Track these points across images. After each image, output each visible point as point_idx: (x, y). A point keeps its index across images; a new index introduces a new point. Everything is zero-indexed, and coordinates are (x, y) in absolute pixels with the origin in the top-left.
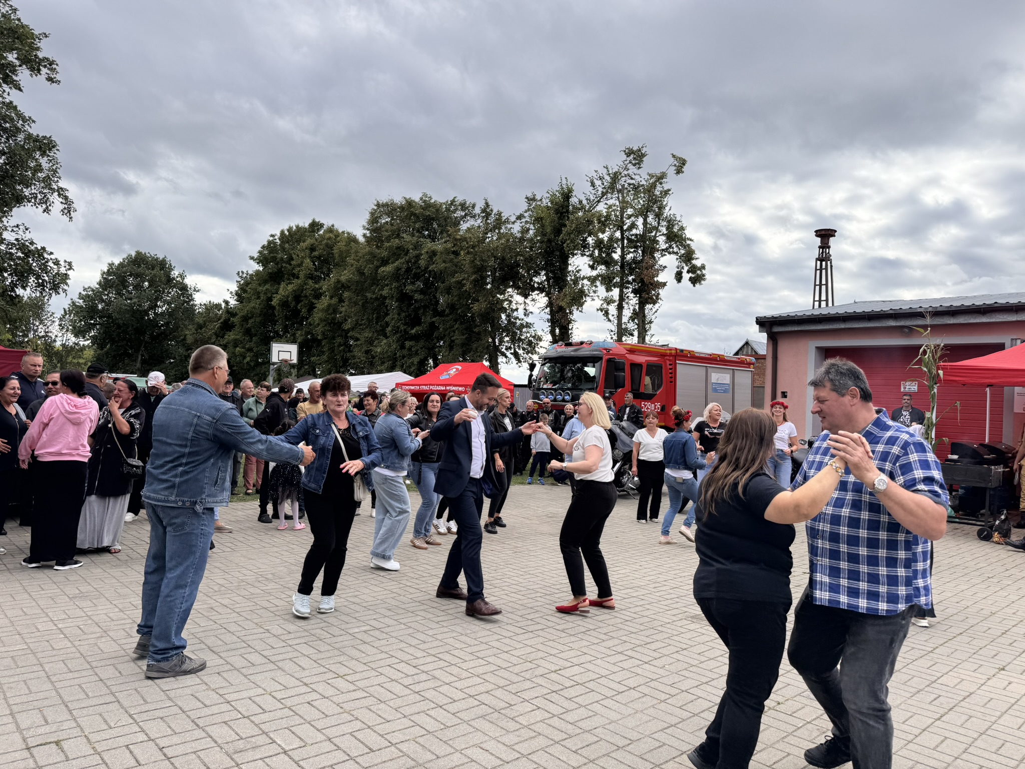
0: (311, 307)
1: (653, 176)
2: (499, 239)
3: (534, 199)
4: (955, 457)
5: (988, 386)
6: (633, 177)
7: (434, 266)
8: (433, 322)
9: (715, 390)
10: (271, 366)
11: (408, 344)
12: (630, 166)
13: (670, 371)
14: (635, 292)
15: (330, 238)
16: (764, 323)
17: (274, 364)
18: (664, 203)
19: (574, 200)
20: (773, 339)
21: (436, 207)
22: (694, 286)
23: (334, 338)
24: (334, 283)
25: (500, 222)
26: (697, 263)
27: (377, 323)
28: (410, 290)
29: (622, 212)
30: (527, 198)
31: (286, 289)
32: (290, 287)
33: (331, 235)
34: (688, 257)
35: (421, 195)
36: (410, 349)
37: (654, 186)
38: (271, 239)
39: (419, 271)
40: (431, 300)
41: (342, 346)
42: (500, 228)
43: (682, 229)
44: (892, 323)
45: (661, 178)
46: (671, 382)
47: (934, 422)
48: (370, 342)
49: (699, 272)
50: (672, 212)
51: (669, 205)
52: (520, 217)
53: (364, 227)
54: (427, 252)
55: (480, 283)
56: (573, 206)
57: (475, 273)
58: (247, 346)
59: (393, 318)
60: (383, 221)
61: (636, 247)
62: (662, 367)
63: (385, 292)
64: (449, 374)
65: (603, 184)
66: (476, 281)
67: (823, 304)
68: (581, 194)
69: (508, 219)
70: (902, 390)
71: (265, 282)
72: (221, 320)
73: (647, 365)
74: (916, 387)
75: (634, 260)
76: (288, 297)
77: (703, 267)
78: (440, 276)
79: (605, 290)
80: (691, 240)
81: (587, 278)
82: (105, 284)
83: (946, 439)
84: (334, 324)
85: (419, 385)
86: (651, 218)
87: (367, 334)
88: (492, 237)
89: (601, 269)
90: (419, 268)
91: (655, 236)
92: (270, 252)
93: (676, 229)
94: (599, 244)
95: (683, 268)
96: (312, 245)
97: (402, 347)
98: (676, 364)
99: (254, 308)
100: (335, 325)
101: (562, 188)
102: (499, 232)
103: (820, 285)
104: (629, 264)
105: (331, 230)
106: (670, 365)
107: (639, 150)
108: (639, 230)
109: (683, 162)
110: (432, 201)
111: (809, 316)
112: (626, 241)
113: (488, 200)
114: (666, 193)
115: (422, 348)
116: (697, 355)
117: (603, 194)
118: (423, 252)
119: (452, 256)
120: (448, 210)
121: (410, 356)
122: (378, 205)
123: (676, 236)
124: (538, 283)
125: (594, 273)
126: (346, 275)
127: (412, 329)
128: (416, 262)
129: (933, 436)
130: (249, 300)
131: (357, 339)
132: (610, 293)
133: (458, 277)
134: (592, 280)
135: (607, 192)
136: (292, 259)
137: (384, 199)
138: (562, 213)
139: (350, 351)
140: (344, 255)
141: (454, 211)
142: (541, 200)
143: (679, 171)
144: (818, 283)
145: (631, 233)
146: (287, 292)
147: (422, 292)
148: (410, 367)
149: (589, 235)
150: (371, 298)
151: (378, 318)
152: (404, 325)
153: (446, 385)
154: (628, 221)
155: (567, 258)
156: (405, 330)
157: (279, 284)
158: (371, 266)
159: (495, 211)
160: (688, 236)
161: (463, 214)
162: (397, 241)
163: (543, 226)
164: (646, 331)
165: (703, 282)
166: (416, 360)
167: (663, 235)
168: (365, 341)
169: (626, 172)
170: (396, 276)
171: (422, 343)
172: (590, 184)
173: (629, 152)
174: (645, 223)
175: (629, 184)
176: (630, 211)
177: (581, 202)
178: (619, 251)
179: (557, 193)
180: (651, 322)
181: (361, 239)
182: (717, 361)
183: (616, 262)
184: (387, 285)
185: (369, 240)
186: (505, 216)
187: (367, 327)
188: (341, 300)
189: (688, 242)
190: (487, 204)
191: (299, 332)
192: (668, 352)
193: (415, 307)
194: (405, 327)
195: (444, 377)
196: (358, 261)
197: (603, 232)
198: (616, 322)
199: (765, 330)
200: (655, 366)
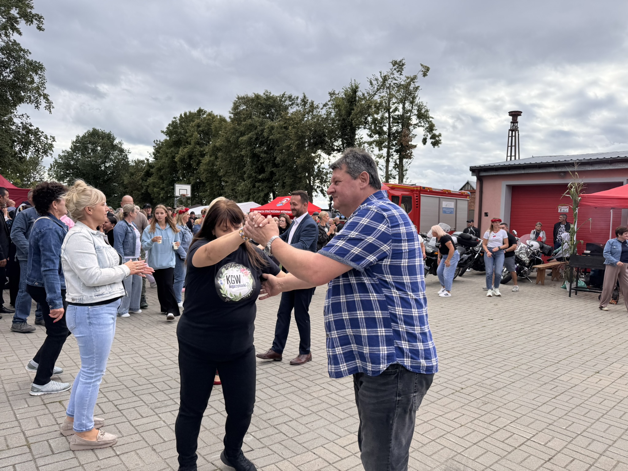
0: (199, 163)
1: (409, 78)
2: (313, 118)
3: (334, 94)
4: (589, 252)
5: (612, 208)
6: (397, 79)
7: (273, 136)
8: (272, 171)
9: (445, 212)
10: (176, 198)
11: (257, 184)
12: (395, 72)
13: (417, 200)
14: (397, 151)
15: (209, 119)
16: (475, 170)
17: (177, 197)
18: (416, 95)
19: (359, 94)
20: (480, 180)
21: (274, 99)
22: (434, 147)
23: (213, 181)
24: (212, 147)
25: (313, 107)
26: (436, 133)
27: (238, 171)
28: (258, 151)
29: (389, 101)
30: (330, 93)
31: (183, 151)
32: (186, 150)
33: (210, 117)
34: (431, 128)
35: (264, 92)
36: (258, 188)
37: (409, 84)
38: (174, 120)
39: (263, 139)
40: (271, 158)
41: (217, 186)
42: (312, 112)
43: (427, 111)
44: (554, 170)
45: (413, 79)
46: (417, 207)
47: (576, 230)
48: (234, 184)
49: (437, 138)
50: (420, 101)
51: (419, 96)
52: (325, 105)
53: (230, 112)
54: (268, 128)
55: (301, 146)
56: (359, 97)
57: (298, 140)
58: (161, 186)
59: (248, 169)
60: (242, 108)
61: (398, 123)
62: (411, 198)
63: (242, 153)
64: (282, 203)
65: (378, 83)
66: (298, 145)
67: (513, 158)
68: (364, 89)
69: (317, 105)
70: (559, 211)
71: (171, 147)
72: (145, 171)
73: (402, 197)
74: (568, 210)
75: (397, 131)
76: (184, 156)
77: (440, 135)
78: (276, 142)
79: (378, 150)
80: (432, 118)
81: (367, 142)
82: (75, 148)
83: (582, 241)
84: (213, 172)
85: (264, 210)
86: (407, 105)
87: (233, 178)
88: (308, 118)
89: (376, 137)
90: (264, 137)
91: (410, 116)
92: (174, 128)
93: (423, 111)
94: (375, 120)
95: (427, 136)
96: (198, 124)
97: (254, 187)
98: (420, 196)
99: (164, 163)
100: (213, 174)
101: (352, 86)
102: (313, 114)
103: (511, 146)
104: (394, 134)
105: (210, 114)
106: (417, 196)
107: (401, 62)
108: (400, 112)
109: (428, 69)
110: (271, 95)
111: (502, 165)
112: (391, 119)
113: (305, 94)
114: (417, 88)
115: (265, 187)
116: (433, 190)
117: (378, 90)
118: (266, 128)
119: (284, 130)
120: (281, 100)
121: (259, 192)
122: (238, 98)
123: (423, 115)
124: (337, 146)
125: (372, 139)
126: (219, 142)
127: (260, 175)
128: (261, 134)
129: (575, 239)
130: (161, 158)
131: (227, 182)
132: (381, 152)
133: (287, 143)
134: (370, 144)
135: (380, 88)
136: (187, 132)
137: (242, 95)
138: (351, 102)
139: (222, 189)
140: (217, 130)
141: (285, 102)
142: (338, 94)
143: (425, 75)
144: (510, 145)
145: (395, 114)
146: (184, 153)
147: (265, 152)
148: (258, 198)
149: (369, 116)
150: (234, 157)
151: (239, 168)
152: (255, 173)
153: (280, 210)
154: (393, 106)
155: (355, 130)
156: (255, 176)
157: (179, 148)
158: (234, 136)
159: (310, 101)
160: (430, 116)
161: (291, 103)
162: (250, 120)
163: (340, 110)
164: (404, 176)
165: (439, 145)
166: (262, 194)
167: (415, 115)
168: (232, 183)
169: (392, 76)
170: (250, 143)
171: (265, 184)
172: (369, 84)
173: (395, 63)
174: (404, 108)
175: (394, 84)
176: (394, 100)
177: (363, 95)
178: (387, 125)
179: (349, 89)
180: (406, 170)
181: (228, 120)
182: (446, 194)
183: (385, 133)
184: (244, 148)
185: (233, 120)
186: (315, 104)
187: (232, 175)
188: (217, 158)
189: (431, 119)
190: (305, 96)
191: (192, 178)
192: (415, 188)
193: (261, 162)
194: (256, 174)
195: (279, 205)
196: (226, 133)
197: (378, 114)
198: (385, 170)
199: (475, 174)
200: (407, 197)
